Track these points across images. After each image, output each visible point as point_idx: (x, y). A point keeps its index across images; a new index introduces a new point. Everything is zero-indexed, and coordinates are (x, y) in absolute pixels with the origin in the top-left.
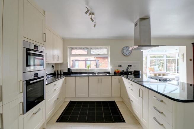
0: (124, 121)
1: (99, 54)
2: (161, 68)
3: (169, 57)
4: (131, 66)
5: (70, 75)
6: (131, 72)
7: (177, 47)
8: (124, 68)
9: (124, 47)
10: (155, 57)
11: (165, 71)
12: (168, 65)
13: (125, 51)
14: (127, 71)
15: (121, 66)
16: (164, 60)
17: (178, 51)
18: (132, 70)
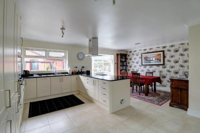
0: (84, 103)
1: (57, 57)
2: (100, 69)
3: (105, 61)
4: (84, 67)
5: (28, 77)
6: (84, 72)
7: (110, 56)
8: (79, 69)
9: (79, 53)
10: (97, 61)
11: (103, 71)
12: (105, 66)
13: (80, 56)
14: (81, 71)
15: (77, 67)
16: (102, 63)
17: (110, 58)
18: (85, 70)
